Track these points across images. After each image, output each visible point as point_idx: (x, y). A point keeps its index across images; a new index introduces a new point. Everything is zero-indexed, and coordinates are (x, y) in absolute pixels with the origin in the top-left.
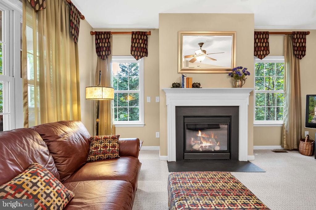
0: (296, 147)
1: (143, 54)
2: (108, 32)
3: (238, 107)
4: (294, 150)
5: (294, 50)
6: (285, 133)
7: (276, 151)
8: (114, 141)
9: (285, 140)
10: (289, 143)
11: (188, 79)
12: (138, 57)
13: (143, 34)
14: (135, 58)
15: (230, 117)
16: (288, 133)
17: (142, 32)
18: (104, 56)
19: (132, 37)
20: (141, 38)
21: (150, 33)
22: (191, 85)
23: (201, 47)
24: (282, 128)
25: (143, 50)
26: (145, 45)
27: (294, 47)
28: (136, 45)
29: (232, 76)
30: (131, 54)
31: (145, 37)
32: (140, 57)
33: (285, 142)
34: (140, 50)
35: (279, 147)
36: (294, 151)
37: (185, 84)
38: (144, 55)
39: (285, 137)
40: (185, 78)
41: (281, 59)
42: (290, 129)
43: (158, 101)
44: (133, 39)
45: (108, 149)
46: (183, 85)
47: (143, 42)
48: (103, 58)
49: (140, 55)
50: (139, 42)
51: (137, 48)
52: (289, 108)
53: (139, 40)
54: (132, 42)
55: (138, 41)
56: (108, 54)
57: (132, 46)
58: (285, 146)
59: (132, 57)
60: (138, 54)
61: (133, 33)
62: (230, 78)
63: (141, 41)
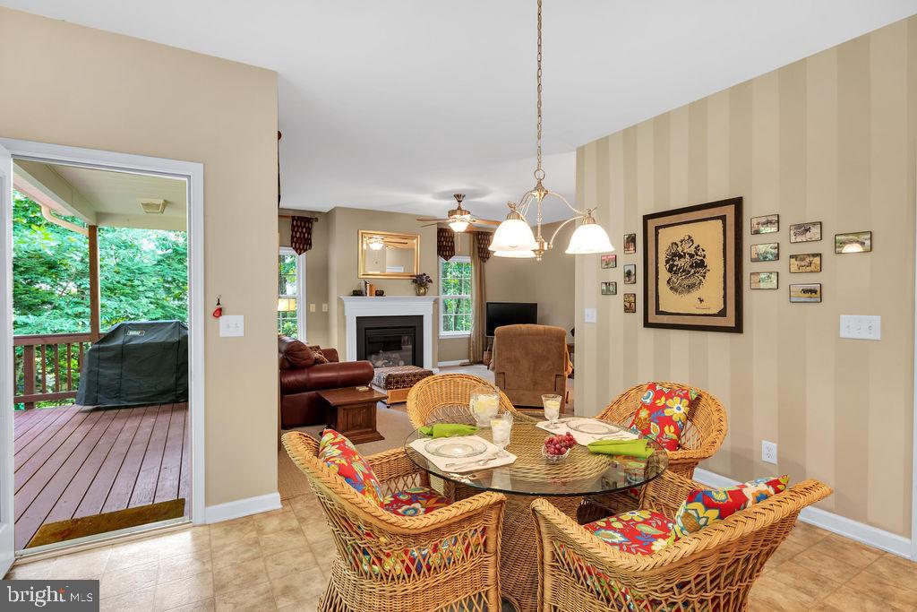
0: (481, 360)
1: (307, 247)
4: (480, 362)
5: (479, 252)
6: (471, 344)
7: (463, 365)
9: (472, 352)
10: (475, 356)
11: (371, 285)
12: (301, 250)
13: (308, 220)
14: (296, 251)
15: (415, 327)
16: (475, 343)
17: (307, 217)
20: (305, 226)
21: (316, 219)
22: (374, 293)
24: (470, 339)
25: (307, 242)
26: (309, 235)
27: (479, 248)
28: (298, 235)
29: (416, 283)
31: (310, 224)
32: (303, 251)
33: (472, 355)
34: (303, 242)
35: (467, 361)
36: (480, 364)
37: (368, 291)
38: (308, 249)
39: (472, 349)
40: (368, 285)
41: (468, 260)
43: (326, 310)
44: (293, 227)
46: (367, 293)
47: (308, 232)
49: (303, 248)
50: (302, 231)
51: (299, 238)
52: (475, 317)
53: (302, 229)
54: (293, 231)
55: (300, 230)
57: (292, 235)
58: (472, 358)
59: (293, 249)
60: (301, 246)
61: (293, 218)
62: (414, 285)
63: (304, 230)
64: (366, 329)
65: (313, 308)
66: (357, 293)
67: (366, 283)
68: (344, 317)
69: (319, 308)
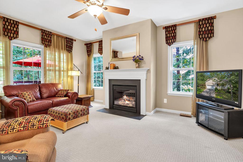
3: (140, 80)
5: (200, 34)
6: (192, 102)
15: (136, 86)
19: (99, 44)
30: (98, 52)
33: (192, 110)
39: (192, 105)
58: (192, 112)
64: (113, 85)
67: (109, 63)
68: (105, 79)
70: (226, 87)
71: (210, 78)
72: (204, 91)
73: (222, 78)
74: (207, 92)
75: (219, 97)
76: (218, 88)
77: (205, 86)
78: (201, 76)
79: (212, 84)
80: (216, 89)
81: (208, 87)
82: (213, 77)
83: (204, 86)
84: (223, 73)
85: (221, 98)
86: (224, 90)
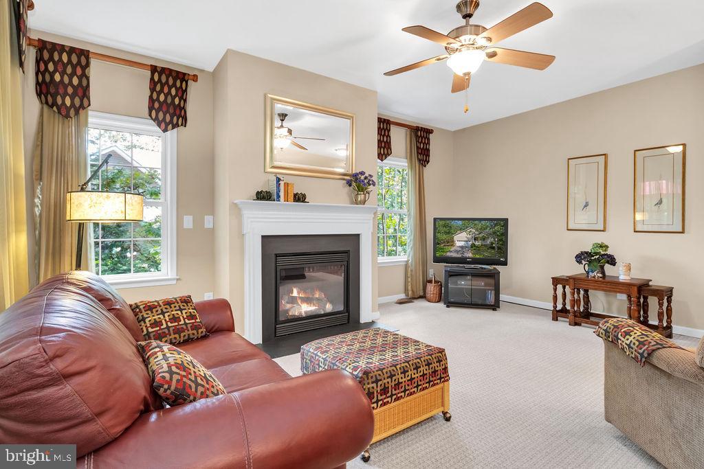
0: (422, 294)
1: (178, 120)
2: (82, 51)
3: (358, 236)
4: (421, 297)
5: (418, 153)
6: (409, 274)
7: (401, 302)
8: (171, 307)
9: (409, 284)
10: (415, 290)
11: (287, 185)
12: (167, 125)
13: (181, 76)
14: (159, 125)
15: (347, 252)
16: (414, 273)
17: (178, 72)
18: (68, 109)
19: (152, 79)
20: (174, 85)
21: (195, 78)
22: (291, 197)
23: (282, 120)
24: (407, 266)
25: (178, 112)
26: (182, 101)
28: (162, 98)
29: (350, 185)
30: (150, 115)
31: (184, 83)
32: (170, 126)
33: (410, 288)
34: (171, 110)
35: (402, 296)
36: (420, 299)
37: (282, 194)
38: (180, 123)
39: (409, 279)
40: (282, 183)
41: (404, 164)
42: (416, 266)
43: (211, 226)
44: (153, 84)
45: (182, 322)
46: (279, 197)
47: (180, 95)
48: (64, 112)
49: (171, 122)
50: (169, 93)
51: (165, 104)
52: (414, 237)
53: (170, 88)
54: (152, 90)
55: (166, 90)
56: (82, 107)
57: (151, 97)
58: (410, 293)
59: (152, 122)
60: (168, 118)
61: (154, 69)
62: (348, 188)
63: (173, 91)
64: (277, 256)
65: (188, 222)
66: (263, 196)
67: (279, 180)
68: (243, 236)
69: (198, 222)
70: (488, 242)
71: (462, 229)
72: (451, 250)
73: (483, 229)
74: (457, 252)
75: (477, 256)
76: (477, 243)
77: (453, 241)
78: (445, 226)
79: (466, 239)
80: (473, 245)
81: (458, 244)
82: (467, 227)
83: (451, 242)
84: (483, 222)
85: (481, 257)
86: (485, 246)
